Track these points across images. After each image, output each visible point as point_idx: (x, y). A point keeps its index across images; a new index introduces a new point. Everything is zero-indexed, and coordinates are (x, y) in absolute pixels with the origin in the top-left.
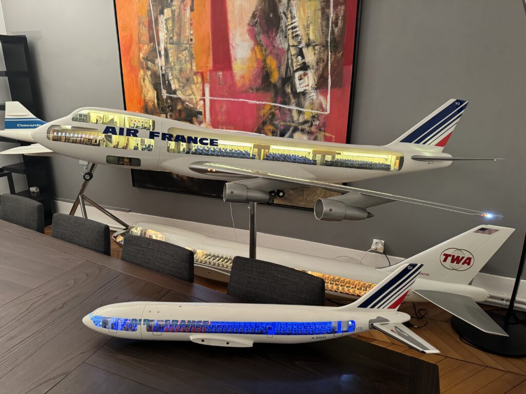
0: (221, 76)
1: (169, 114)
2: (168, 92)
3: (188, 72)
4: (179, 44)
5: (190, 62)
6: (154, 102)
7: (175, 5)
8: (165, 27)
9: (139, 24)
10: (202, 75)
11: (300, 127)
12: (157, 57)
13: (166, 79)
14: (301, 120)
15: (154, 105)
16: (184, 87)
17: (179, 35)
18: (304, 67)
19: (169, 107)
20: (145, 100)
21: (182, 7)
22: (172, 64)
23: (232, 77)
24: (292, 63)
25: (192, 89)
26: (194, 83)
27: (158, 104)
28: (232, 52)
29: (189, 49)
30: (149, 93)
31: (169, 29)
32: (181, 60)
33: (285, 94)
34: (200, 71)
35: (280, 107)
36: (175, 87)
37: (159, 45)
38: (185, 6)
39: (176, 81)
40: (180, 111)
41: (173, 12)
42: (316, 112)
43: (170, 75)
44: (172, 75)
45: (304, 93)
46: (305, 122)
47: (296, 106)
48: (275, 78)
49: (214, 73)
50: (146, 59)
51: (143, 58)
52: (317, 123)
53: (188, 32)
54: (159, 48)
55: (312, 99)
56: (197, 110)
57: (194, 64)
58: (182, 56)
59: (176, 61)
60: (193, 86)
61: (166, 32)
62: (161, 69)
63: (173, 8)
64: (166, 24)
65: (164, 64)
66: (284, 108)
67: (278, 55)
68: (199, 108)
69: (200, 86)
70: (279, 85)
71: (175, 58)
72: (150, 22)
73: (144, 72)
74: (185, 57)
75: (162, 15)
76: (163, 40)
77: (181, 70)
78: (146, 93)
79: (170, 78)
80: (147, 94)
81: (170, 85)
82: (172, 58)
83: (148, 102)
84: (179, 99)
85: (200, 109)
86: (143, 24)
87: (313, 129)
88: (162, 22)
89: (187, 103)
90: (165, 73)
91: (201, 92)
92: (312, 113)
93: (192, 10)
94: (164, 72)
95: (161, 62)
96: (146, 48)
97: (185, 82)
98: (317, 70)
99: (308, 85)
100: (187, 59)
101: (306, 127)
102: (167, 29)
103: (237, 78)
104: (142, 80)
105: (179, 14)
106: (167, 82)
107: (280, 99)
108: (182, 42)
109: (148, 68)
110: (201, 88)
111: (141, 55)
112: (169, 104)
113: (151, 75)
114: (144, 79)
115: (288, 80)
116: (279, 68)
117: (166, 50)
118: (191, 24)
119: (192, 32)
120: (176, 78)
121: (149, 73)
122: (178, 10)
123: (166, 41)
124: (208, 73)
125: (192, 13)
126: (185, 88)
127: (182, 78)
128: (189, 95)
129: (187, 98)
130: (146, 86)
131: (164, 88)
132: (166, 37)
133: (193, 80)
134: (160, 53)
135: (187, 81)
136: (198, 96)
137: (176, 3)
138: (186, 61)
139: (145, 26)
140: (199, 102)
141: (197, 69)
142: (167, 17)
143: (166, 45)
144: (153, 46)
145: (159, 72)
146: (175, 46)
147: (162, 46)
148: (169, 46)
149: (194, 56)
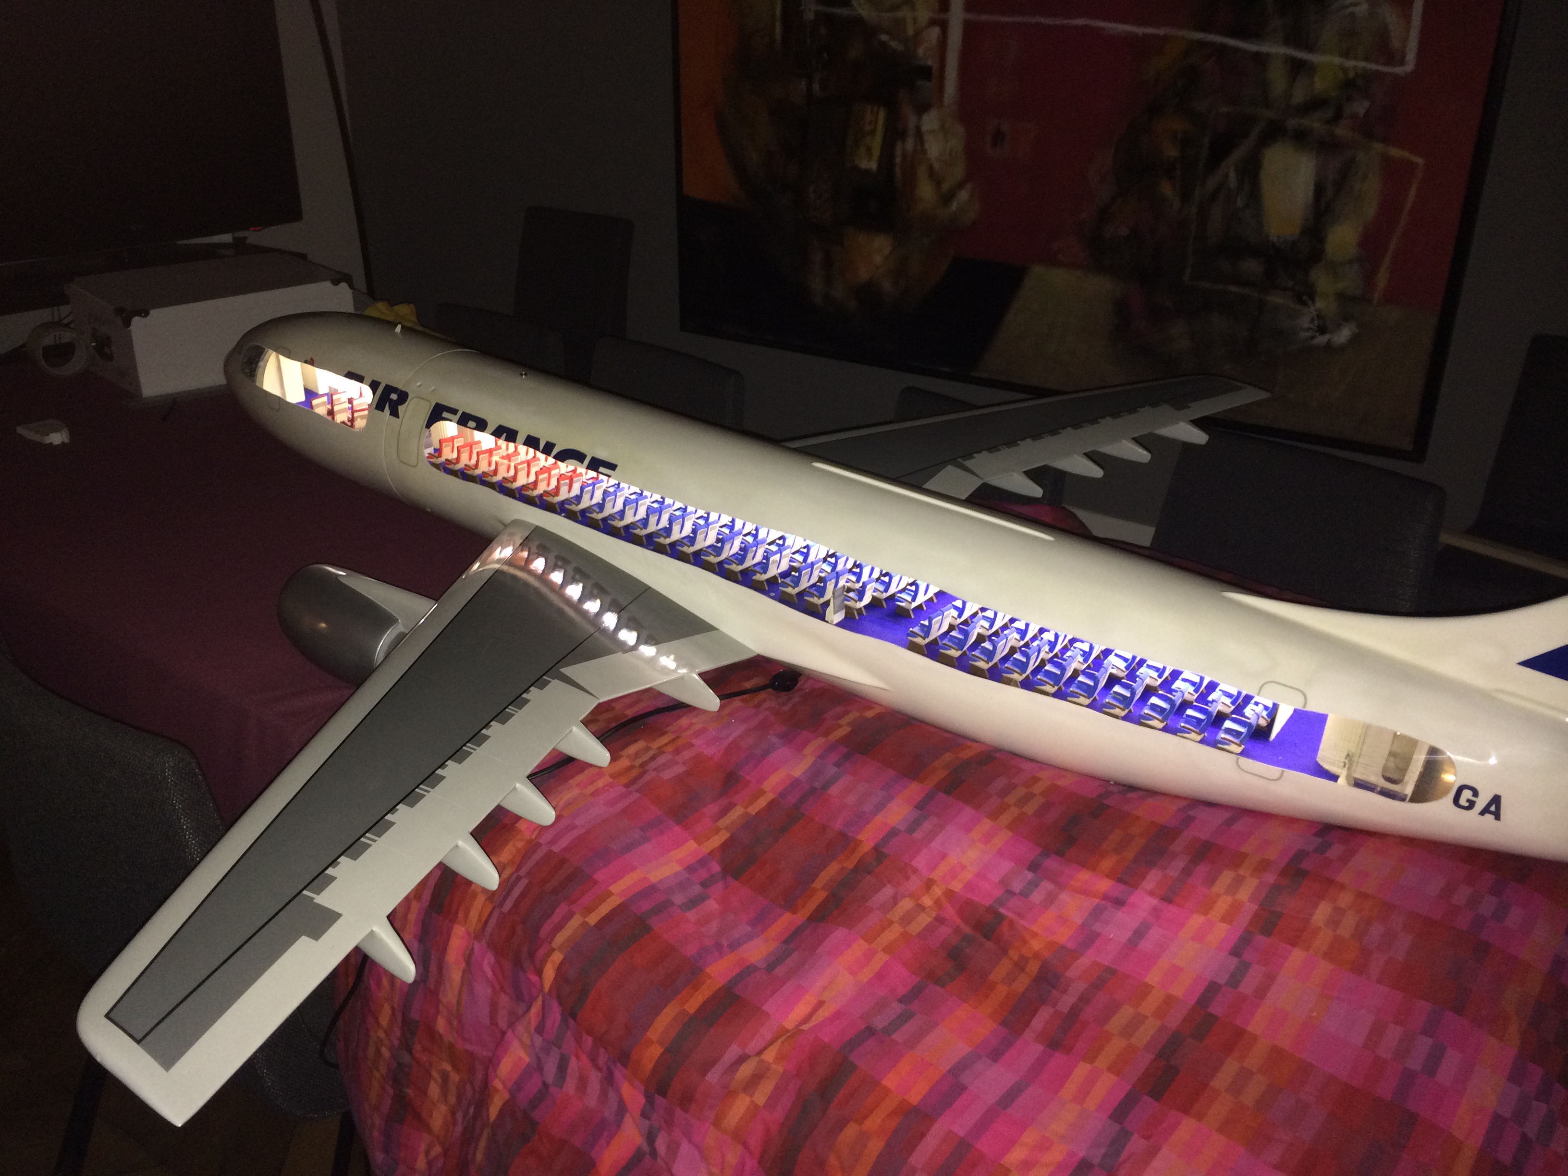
6: (772, 35)
11: (1292, 123)
14: (1299, 96)
15: (771, 45)
19: (820, 51)
20: (743, 28)
27: (786, 40)
35: (1224, 47)
40: (857, 65)
42: (1362, 64)
46: (1315, 104)
47: (1286, 42)
52: (1360, 107)
55: (1352, 14)
56: (916, 62)
66: (1236, 50)
68: (924, 53)
83: (752, 35)
84: (860, 21)
85: (926, 58)
87: (1342, 131)
89: (884, 37)
92: (1345, 70)
101: (1315, 123)
107: (1226, 16)
112: (823, 43)
128: (894, 8)
129: (887, 18)
136: (924, 9)
140: (925, 34)
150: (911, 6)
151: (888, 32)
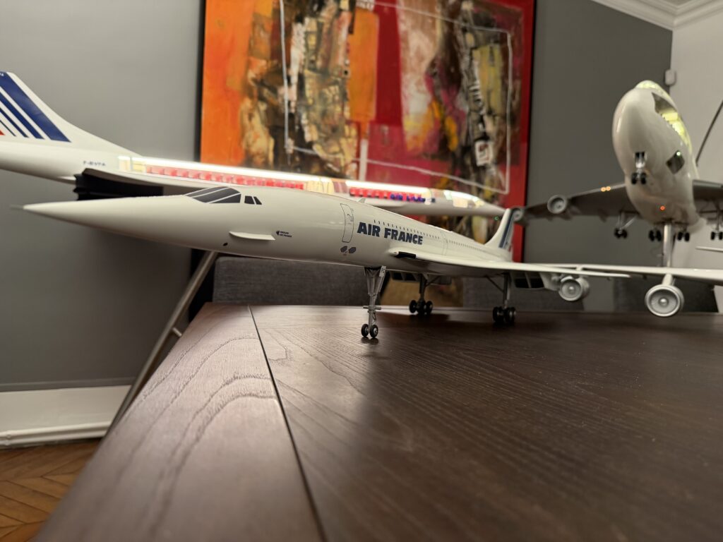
0: (386, 133)
2: (296, 144)
3: (336, 118)
4: (324, 74)
5: (341, 104)
6: (266, 157)
7: (322, 17)
8: (303, 42)
9: (254, 25)
10: (359, 127)
12: (282, 84)
13: (296, 122)
15: (266, 163)
16: (326, 139)
17: (327, 60)
18: (485, 137)
19: (296, 168)
20: (247, 152)
21: (335, 23)
22: (310, 101)
23: (402, 135)
24: (473, 130)
25: (340, 145)
26: (344, 137)
27: (275, 161)
28: (404, 103)
29: (341, 84)
30: (258, 140)
31: (310, 47)
32: (327, 99)
33: (464, 166)
34: (355, 119)
35: (459, 182)
36: (311, 138)
37: (288, 65)
38: (340, 23)
39: (314, 128)
41: (320, 26)
42: (496, 190)
43: (304, 116)
44: (308, 118)
45: (484, 168)
47: (476, 183)
48: (454, 144)
49: (377, 127)
50: (261, 83)
51: (255, 80)
53: (341, 60)
54: (287, 71)
55: (492, 176)
57: (347, 109)
58: (328, 92)
59: (317, 97)
60: (343, 141)
61: (303, 49)
62: (289, 103)
63: (321, 20)
64: (306, 39)
65: (295, 99)
66: (462, 183)
67: (459, 117)
68: (350, 173)
69: (353, 141)
70: (458, 153)
71: (317, 92)
72: (276, 27)
73: (252, 104)
74: (334, 96)
75: (299, 25)
76: (298, 62)
77: (324, 114)
78: (251, 140)
79: (304, 121)
80: (254, 142)
81: (301, 133)
82: (311, 92)
86: (262, 27)
88: (298, 34)
89: (330, 165)
90: (296, 112)
91: (355, 151)
92: (492, 192)
93: (351, 31)
94: (293, 111)
95: (288, 93)
96: (261, 65)
97: (330, 132)
98: (497, 143)
99: (488, 159)
100: (337, 98)
102: (307, 46)
103: (408, 138)
104: (246, 118)
105: (330, 31)
106: (297, 128)
107: (458, 171)
108: (330, 70)
109: (262, 99)
110: (355, 145)
111: (251, 74)
113: (267, 112)
114: (251, 117)
115: (468, 149)
116: (459, 133)
117: (301, 78)
118: (348, 51)
119: (348, 62)
120: (315, 123)
121: (263, 107)
122: (328, 26)
123: (303, 63)
124: (368, 125)
125: (351, 36)
126: (331, 141)
127: (326, 125)
128: (335, 153)
129: (331, 157)
130: (252, 128)
131: (290, 136)
132: (303, 57)
133: (343, 131)
134: (289, 79)
135: (333, 132)
136: (349, 156)
137: (326, 14)
138: (334, 102)
139: (265, 30)
140: (349, 166)
141: (351, 115)
142: (309, 29)
143: (301, 70)
144: (277, 65)
145: (284, 109)
146: (319, 75)
147: (294, 70)
148: (307, 72)
149: (349, 96)
150: (343, 154)
151: (332, 163)
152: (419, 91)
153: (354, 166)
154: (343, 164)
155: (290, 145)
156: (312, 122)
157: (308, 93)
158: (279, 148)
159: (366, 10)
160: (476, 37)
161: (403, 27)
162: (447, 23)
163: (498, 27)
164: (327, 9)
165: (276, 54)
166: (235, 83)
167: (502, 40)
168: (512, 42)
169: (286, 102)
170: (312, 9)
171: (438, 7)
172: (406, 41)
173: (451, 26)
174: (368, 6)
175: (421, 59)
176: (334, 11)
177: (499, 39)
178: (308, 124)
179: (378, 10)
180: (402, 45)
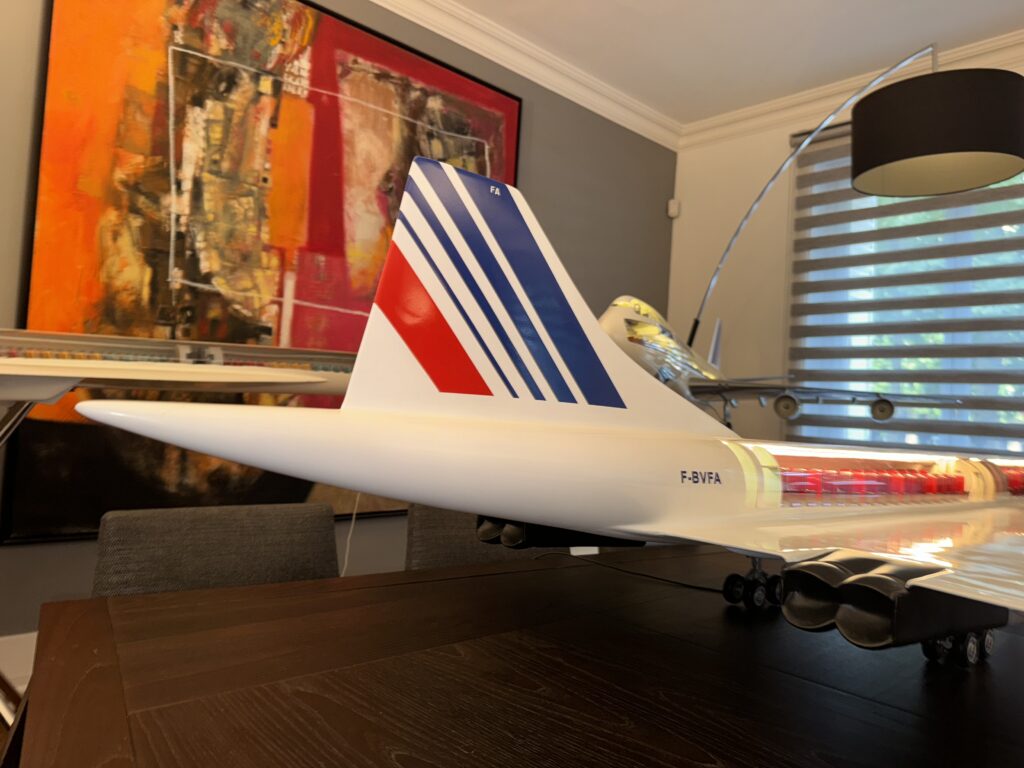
0: (322, 264)
1: (181, 327)
2: (186, 276)
3: (249, 241)
4: (233, 181)
5: (256, 222)
7: (232, 101)
8: (202, 133)
9: (126, 103)
10: (282, 254)
12: (168, 191)
13: (188, 245)
15: (137, 302)
16: (233, 270)
17: (237, 162)
19: (184, 310)
20: (108, 286)
21: (252, 110)
22: (210, 217)
23: (344, 268)
25: (253, 278)
26: (260, 267)
27: (152, 300)
28: (347, 225)
29: (256, 196)
30: (127, 270)
31: (213, 142)
32: (235, 214)
34: (277, 245)
36: (210, 268)
37: (179, 165)
38: (258, 112)
39: (214, 254)
40: (215, 322)
41: (228, 113)
43: (200, 237)
44: (205, 240)
49: (309, 256)
50: (134, 187)
51: (125, 184)
53: (258, 162)
54: (177, 174)
56: (261, 324)
57: (265, 229)
58: (237, 206)
59: (220, 212)
61: (203, 144)
62: (178, 217)
63: (230, 105)
64: (206, 129)
65: (187, 211)
68: (267, 320)
69: (274, 274)
71: (221, 205)
72: (161, 111)
73: (119, 216)
74: (246, 211)
75: (197, 110)
76: (193, 161)
77: (231, 235)
78: (115, 269)
79: (199, 245)
80: (120, 271)
81: (195, 260)
82: (212, 203)
83: (118, 292)
84: (218, 295)
85: (268, 322)
86: (140, 107)
88: (196, 123)
89: (237, 307)
90: (188, 231)
91: (276, 288)
93: (273, 124)
94: (183, 229)
95: (177, 205)
96: (136, 162)
97: (238, 260)
100: (251, 214)
102: (207, 139)
103: (353, 273)
104: (108, 237)
105: (243, 122)
106: (188, 253)
108: (242, 175)
109: (135, 210)
110: (277, 279)
111: (120, 175)
112: (186, 305)
113: (142, 229)
114: (116, 235)
117: (197, 183)
118: (268, 151)
119: (267, 166)
120: (217, 248)
121: (136, 222)
122: (240, 114)
123: (201, 163)
124: (296, 253)
125: (273, 130)
126: (239, 274)
127: (233, 250)
128: (245, 290)
129: (240, 296)
130: (118, 251)
131: (176, 265)
132: (201, 155)
133: (259, 260)
134: (179, 184)
135: (244, 260)
136: (267, 295)
137: (237, 98)
138: (246, 219)
139: (143, 113)
140: (267, 308)
141: (271, 239)
142: (212, 117)
143: (198, 171)
144: (162, 163)
145: (170, 226)
146: (224, 180)
147: (188, 172)
148: (206, 177)
149: (268, 213)
150: (259, 291)
151: (240, 303)
152: (368, 211)
153: (274, 308)
154: (257, 305)
155: (176, 278)
156: (211, 245)
157: (207, 205)
158: (158, 283)
159: (296, 97)
160: (444, 145)
161: (347, 125)
162: (407, 123)
163: (473, 135)
164: (240, 90)
165: (159, 147)
166: (91, 186)
167: (478, 152)
168: (491, 155)
169: (173, 217)
170: (217, 88)
171: (396, 102)
172: (352, 145)
173: (412, 128)
174: (299, 93)
175: (372, 169)
176: (250, 94)
177: (474, 150)
178: (205, 249)
179: (313, 98)
180: (346, 148)
